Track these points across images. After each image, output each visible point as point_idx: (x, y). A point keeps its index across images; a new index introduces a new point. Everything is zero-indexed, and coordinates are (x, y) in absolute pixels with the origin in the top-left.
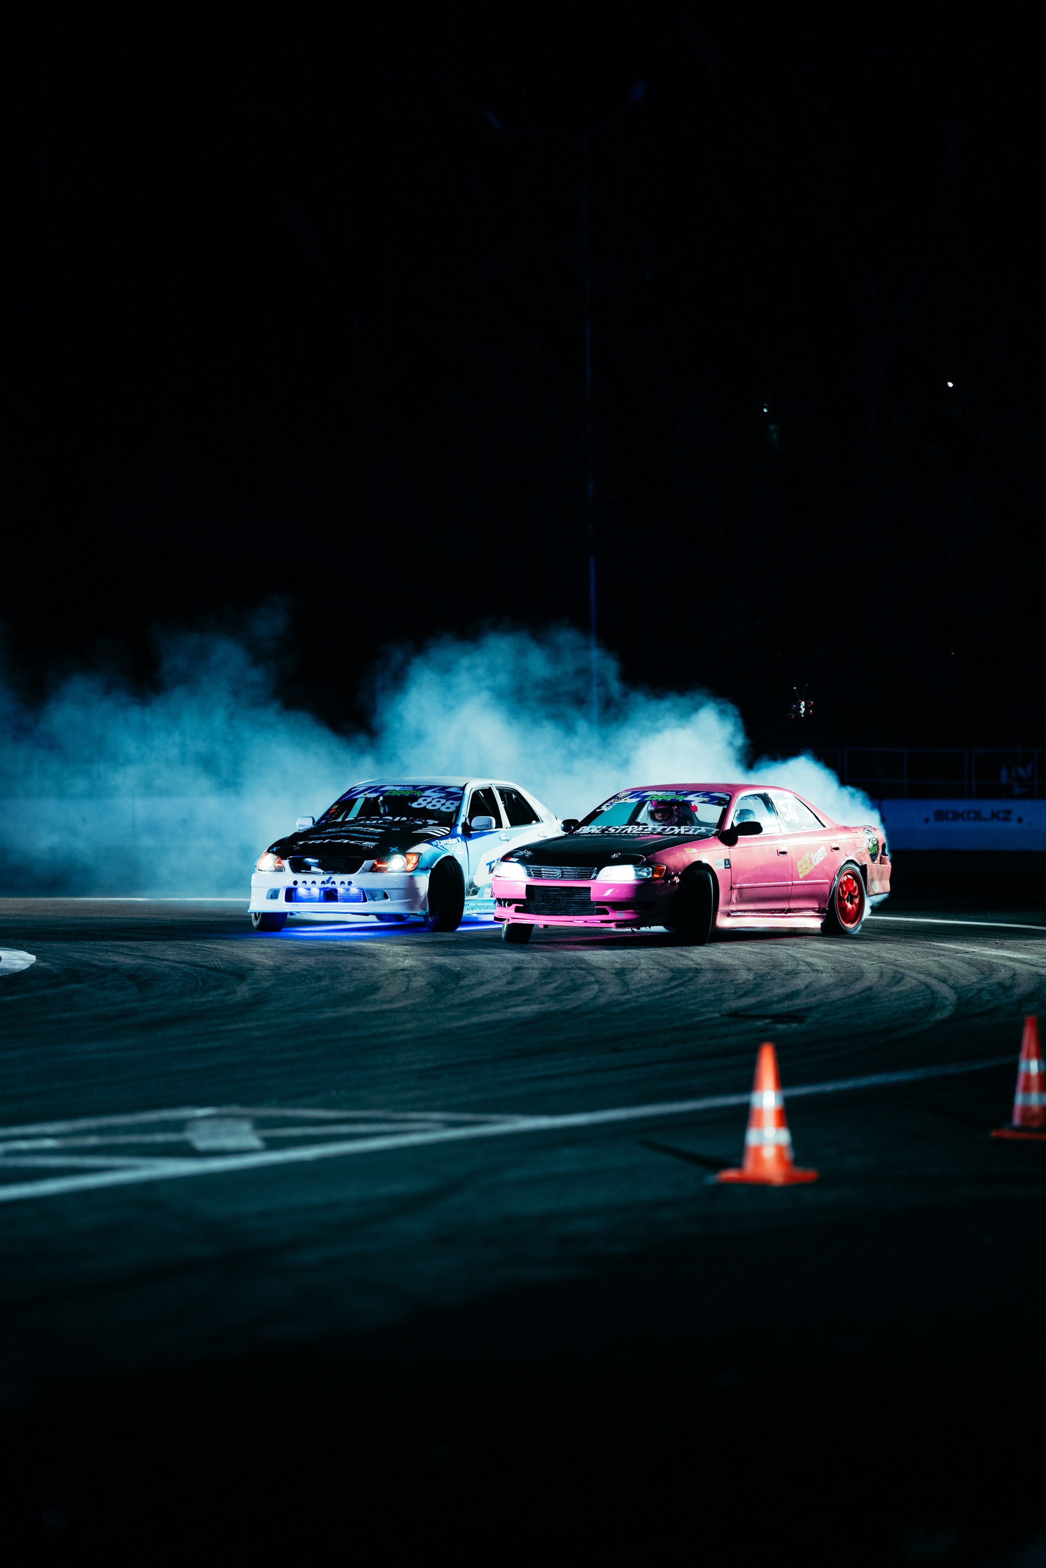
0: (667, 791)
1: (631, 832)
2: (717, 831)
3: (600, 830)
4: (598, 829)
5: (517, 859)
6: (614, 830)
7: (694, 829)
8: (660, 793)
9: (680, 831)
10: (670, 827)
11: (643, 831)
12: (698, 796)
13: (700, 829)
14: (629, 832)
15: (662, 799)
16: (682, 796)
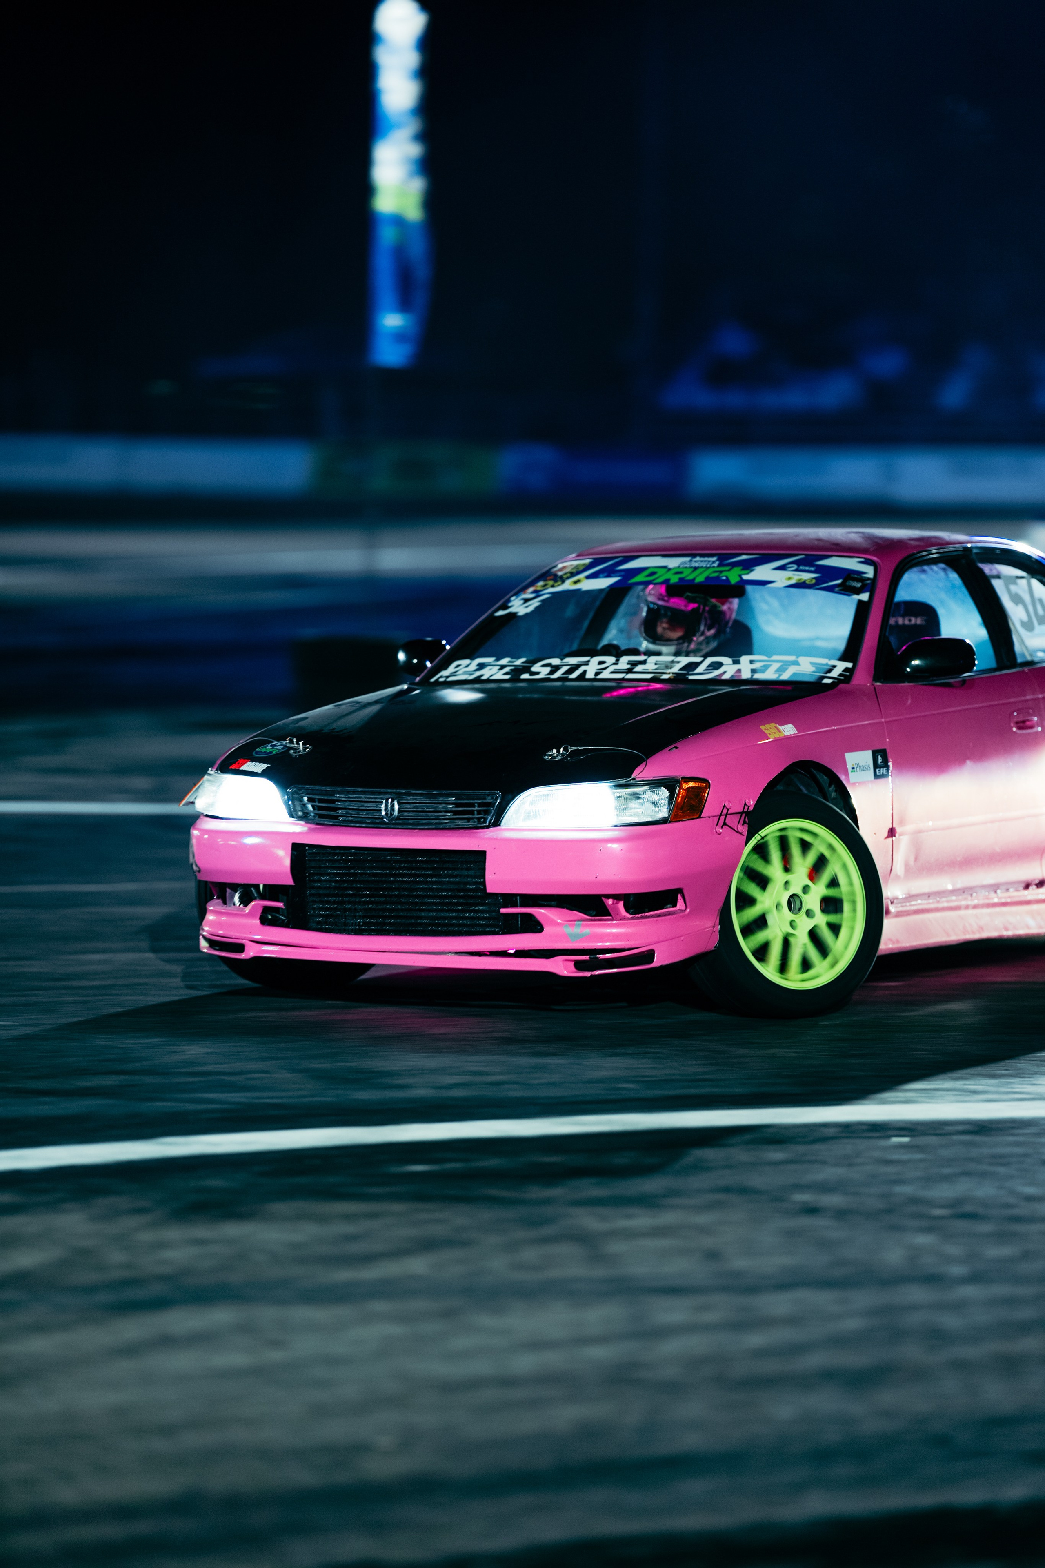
0: (694, 556)
1: (597, 674)
2: (846, 670)
3: (507, 669)
4: (502, 667)
5: (265, 766)
6: (548, 669)
7: (779, 664)
8: (673, 563)
9: (739, 671)
10: (710, 660)
11: (629, 671)
12: (782, 568)
13: (796, 663)
14: (590, 675)
15: (681, 579)
16: (737, 570)
